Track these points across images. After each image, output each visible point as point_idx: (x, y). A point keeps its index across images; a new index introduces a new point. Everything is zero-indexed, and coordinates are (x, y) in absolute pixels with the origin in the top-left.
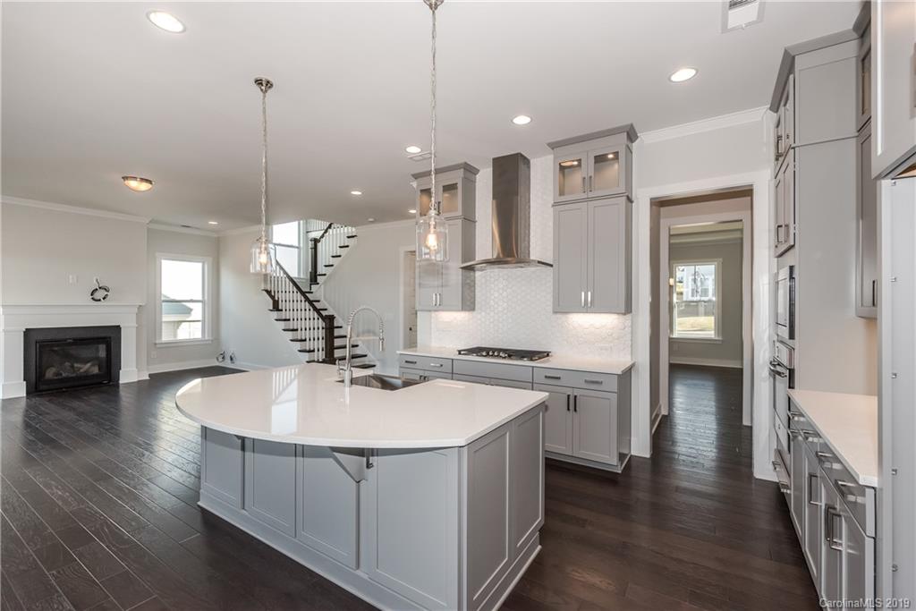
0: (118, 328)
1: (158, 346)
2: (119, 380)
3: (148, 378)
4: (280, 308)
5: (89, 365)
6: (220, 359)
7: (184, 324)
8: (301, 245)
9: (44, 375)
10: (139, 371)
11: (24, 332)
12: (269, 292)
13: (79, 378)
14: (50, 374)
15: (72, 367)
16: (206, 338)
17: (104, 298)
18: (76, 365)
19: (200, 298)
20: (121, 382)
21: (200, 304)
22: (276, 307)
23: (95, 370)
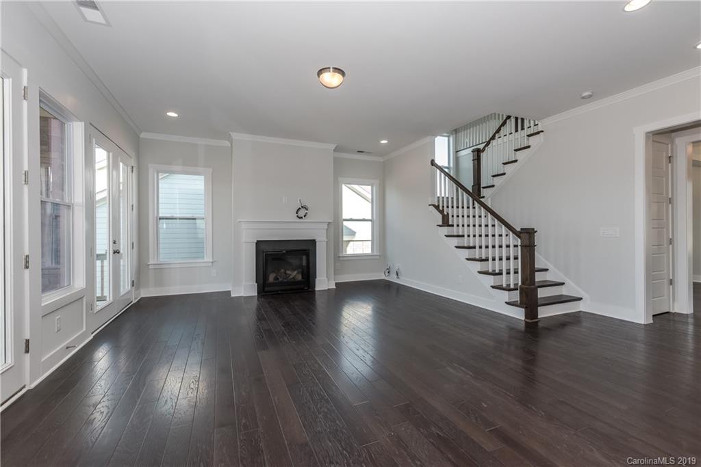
0: (314, 242)
1: (341, 259)
2: (315, 287)
3: (334, 287)
4: (450, 223)
5: (296, 272)
6: (387, 274)
7: (351, 243)
8: (451, 165)
9: (268, 279)
10: (328, 280)
11: (256, 243)
12: (437, 207)
13: (290, 283)
14: (271, 278)
15: (285, 273)
16: (375, 254)
17: (305, 216)
18: (288, 272)
19: (370, 218)
20: (317, 289)
21: (370, 223)
22: (446, 222)
23: (299, 277)
